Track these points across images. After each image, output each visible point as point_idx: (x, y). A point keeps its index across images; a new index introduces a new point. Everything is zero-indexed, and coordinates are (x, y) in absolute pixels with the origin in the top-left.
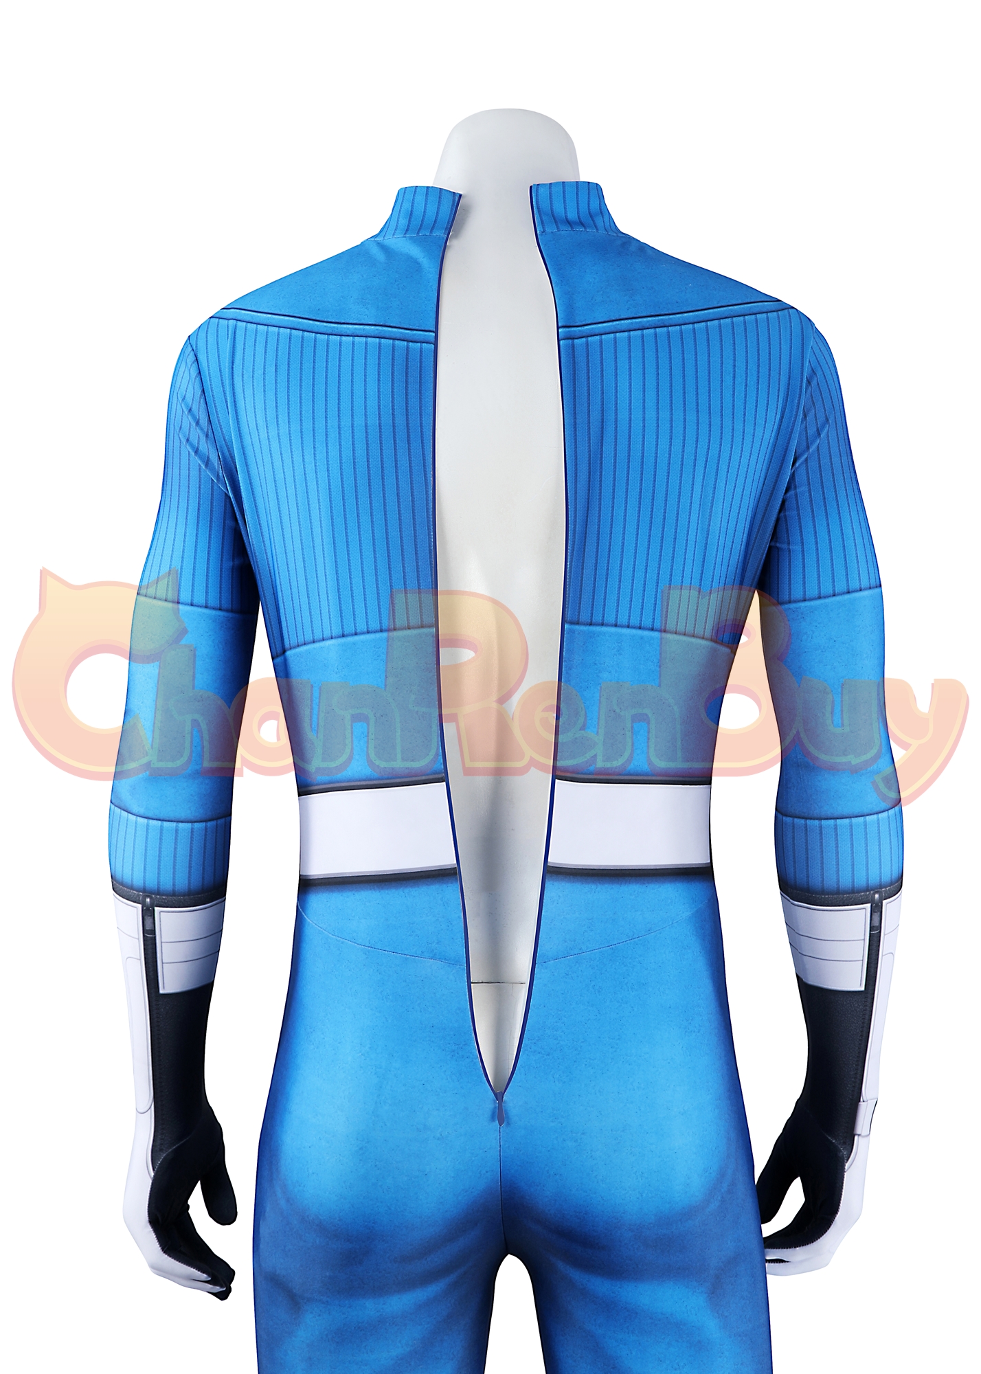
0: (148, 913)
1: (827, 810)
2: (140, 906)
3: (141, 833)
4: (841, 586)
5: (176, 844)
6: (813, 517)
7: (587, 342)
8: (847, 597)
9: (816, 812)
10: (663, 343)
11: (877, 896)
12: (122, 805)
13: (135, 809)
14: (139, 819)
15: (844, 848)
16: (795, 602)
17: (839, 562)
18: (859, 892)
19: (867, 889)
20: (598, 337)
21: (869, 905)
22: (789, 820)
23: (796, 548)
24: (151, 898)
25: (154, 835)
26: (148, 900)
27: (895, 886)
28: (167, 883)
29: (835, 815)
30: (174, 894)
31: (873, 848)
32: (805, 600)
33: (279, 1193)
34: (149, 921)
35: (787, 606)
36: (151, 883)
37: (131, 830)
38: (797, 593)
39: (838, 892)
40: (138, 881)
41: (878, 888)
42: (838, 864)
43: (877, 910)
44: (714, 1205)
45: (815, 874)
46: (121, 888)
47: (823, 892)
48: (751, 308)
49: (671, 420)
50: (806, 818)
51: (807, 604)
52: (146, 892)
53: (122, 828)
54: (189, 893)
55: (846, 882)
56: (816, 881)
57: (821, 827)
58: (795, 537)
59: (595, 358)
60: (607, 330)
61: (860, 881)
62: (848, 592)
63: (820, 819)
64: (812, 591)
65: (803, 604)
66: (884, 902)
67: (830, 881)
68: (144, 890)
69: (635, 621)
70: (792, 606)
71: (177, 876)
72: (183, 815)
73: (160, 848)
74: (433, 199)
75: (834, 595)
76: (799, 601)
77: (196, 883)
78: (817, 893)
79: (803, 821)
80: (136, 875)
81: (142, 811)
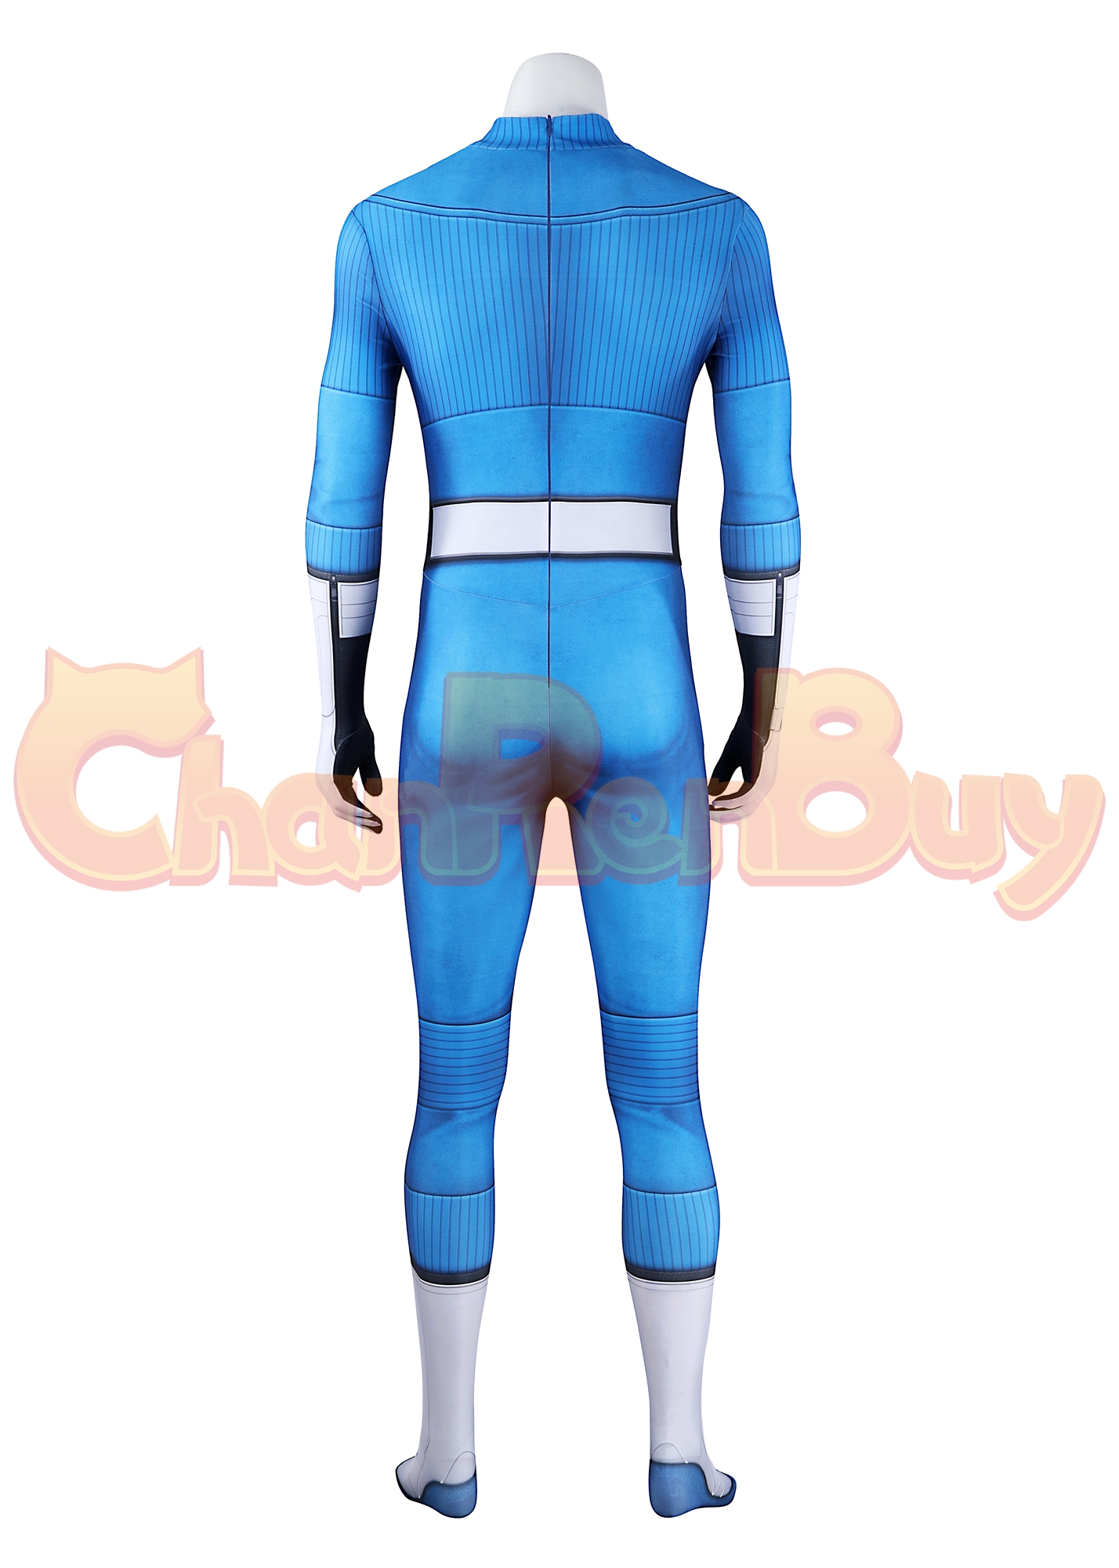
0: (333, 587)
1: (748, 520)
2: (328, 582)
3: (329, 536)
4: (760, 380)
5: (351, 542)
6: (744, 337)
7: (571, 228)
8: (764, 386)
9: (742, 522)
10: (644, 228)
11: (780, 575)
12: (316, 520)
13: (325, 522)
14: (328, 527)
15: (759, 543)
16: (732, 390)
17: (759, 364)
18: (769, 571)
19: (774, 570)
20: (579, 225)
21: (775, 581)
22: (727, 527)
23: (733, 357)
24: (335, 577)
25: (337, 538)
26: (333, 578)
27: (795, 569)
28: (345, 567)
29: (754, 523)
30: (349, 574)
31: (777, 544)
32: (738, 389)
33: (417, 748)
34: (334, 591)
35: (727, 393)
36: (336, 568)
37: (322, 535)
38: (733, 385)
39: (756, 571)
40: (327, 567)
41: (781, 570)
42: (755, 554)
43: (780, 583)
44: (673, 753)
45: (742, 559)
46: (313, 571)
47: (747, 571)
48: (695, 204)
49: (626, 279)
50: (736, 525)
51: (739, 391)
52: (333, 573)
53: (317, 534)
54: (359, 574)
55: (760, 565)
56: (742, 565)
57: (745, 530)
58: (733, 349)
59: (585, 237)
60: (586, 220)
61: (769, 565)
62: (765, 383)
63: (745, 525)
64: (742, 383)
65: (736, 392)
66: (785, 579)
67: (751, 565)
68: (331, 572)
69: (598, 402)
70: (730, 393)
71: (351, 562)
72: (355, 525)
73: (341, 545)
74: (534, 126)
75: (756, 386)
76: (734, 390)
77: (363, 567)
78: (743, 572)
79: (734, 527)
80: (325, 562)
81: (329, 523)
